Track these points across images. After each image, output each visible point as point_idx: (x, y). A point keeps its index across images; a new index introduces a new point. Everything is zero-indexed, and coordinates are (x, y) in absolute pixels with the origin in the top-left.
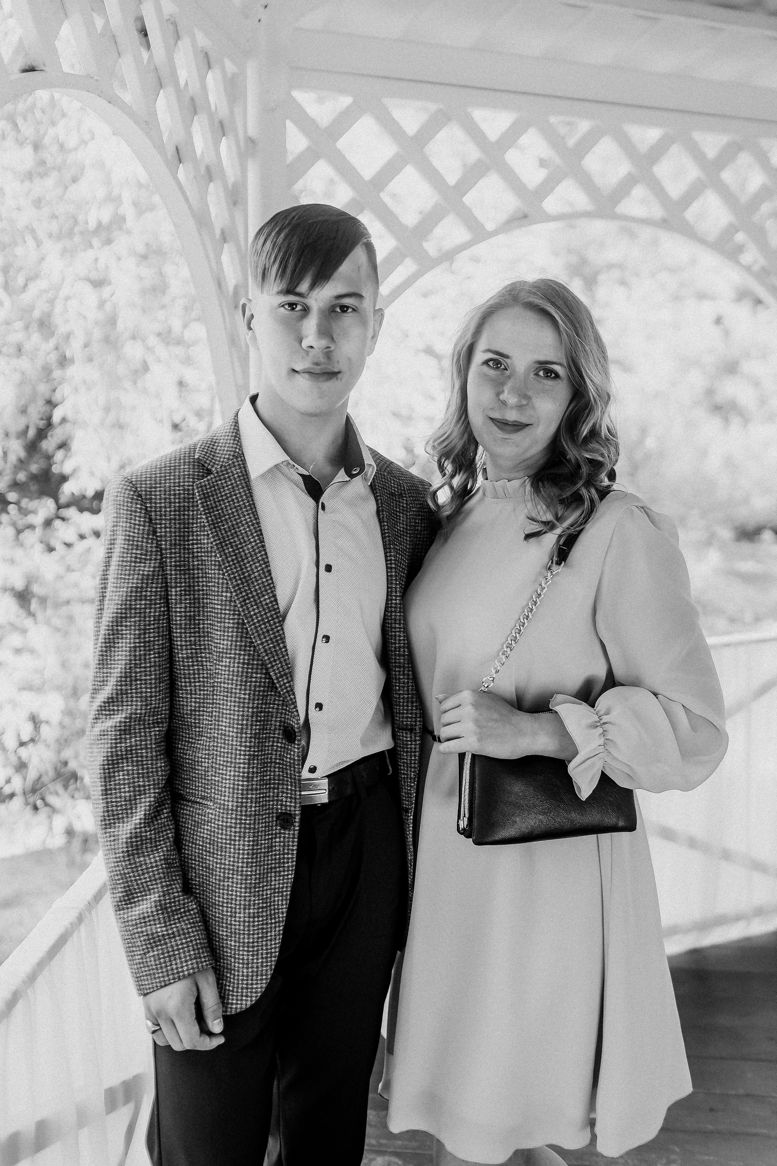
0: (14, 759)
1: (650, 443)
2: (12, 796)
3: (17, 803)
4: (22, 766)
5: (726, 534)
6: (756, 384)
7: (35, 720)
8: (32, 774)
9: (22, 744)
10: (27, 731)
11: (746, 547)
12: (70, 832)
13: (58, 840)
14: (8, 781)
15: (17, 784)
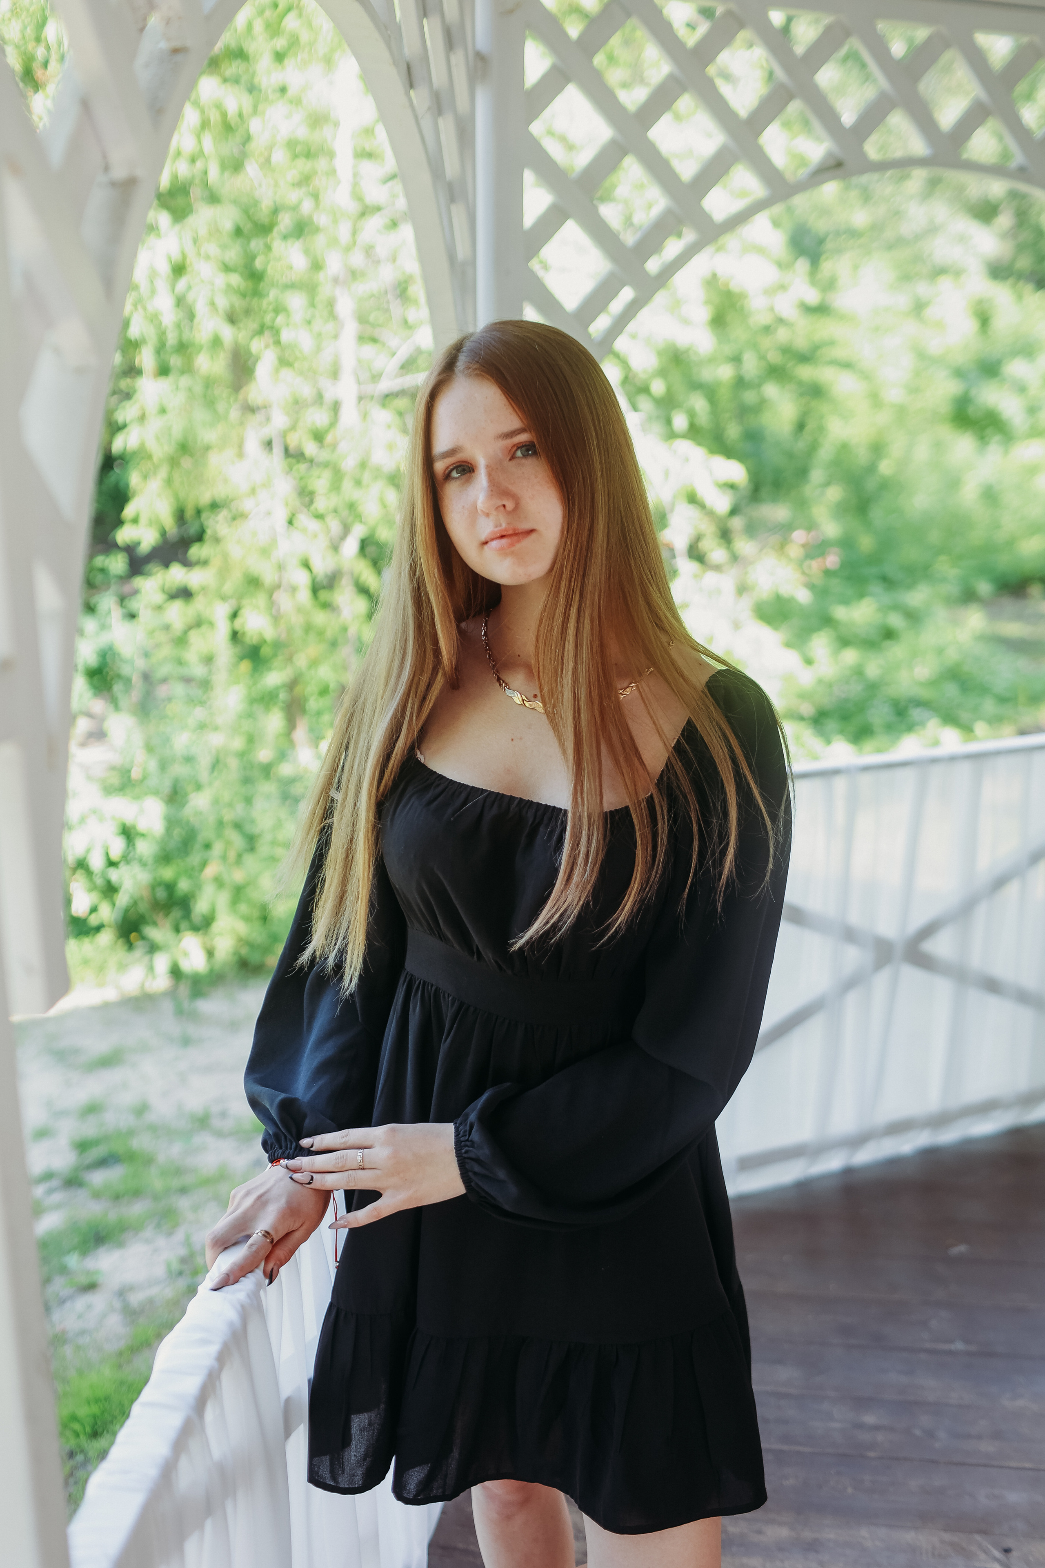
0: (99, 881)
1: (885, 468)
2: (98, 928)
3: (106, 937)
4: (110, 890)
5: (984, 588)
6: (1021, 389)
7: (128, 833)
8: (123, 899)
9: (111, 864)
10: (117, 847)
11: (1009, 605)
12: (176, 972)
13: (161, 982)
14: (94, 910)
15: (106, 913)
